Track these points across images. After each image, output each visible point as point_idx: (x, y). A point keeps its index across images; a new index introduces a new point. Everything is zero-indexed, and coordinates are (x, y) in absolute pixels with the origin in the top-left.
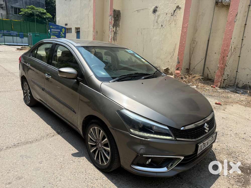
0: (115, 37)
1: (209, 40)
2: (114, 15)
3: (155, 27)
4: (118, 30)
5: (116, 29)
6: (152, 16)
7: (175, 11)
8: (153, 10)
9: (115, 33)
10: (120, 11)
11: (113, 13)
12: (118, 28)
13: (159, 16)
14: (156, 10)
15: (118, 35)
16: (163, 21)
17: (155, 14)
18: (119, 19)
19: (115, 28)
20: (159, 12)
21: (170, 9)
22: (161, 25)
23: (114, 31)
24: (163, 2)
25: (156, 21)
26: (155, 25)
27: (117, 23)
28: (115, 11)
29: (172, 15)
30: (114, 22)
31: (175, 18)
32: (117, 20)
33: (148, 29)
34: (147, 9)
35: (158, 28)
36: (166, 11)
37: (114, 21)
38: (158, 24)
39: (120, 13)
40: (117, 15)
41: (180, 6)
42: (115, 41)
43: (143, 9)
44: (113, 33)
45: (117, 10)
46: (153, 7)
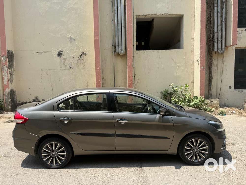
0: (11, 78)
1: (114, 78)
2: (8, 56)
3: (63, 69)
4: (13, 71)
5: (11, 71)
6: (58, 59)
7: (81, 56)
8: (58, 54)
9: (11, 74)
10: (12, 51)
11: (7, 54)
12: (13, 69)
13: (65, 59)
14: (61, 54)
15: (13, 76)
16: (71, 63)
17: (60, 57)
18: (13, 60)
19: (10, 69)
20: (65, 56)
21: (76, 54)
22: (69, 67)
23: (10, 72)
24: (68, 48)
25: (63, 63)
26: (63, 66)
27: (11, 64)
28: (8, 51)
29: (79, 59)
30: (9, 63)
31: (82, 61)
32: (11, 61)
33: (55, 70)
34: (50, 52)
35: (66, 69)
36: (73, 56)
37: (8, 61)
38: (65, 65)
39: (13, 54)
40: (11, 56)
41: (85, 52)
42: (12, 83)
43: (44, 52)
44: (9, 74)
45: (10, 50)
46: (57, 51)
